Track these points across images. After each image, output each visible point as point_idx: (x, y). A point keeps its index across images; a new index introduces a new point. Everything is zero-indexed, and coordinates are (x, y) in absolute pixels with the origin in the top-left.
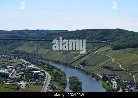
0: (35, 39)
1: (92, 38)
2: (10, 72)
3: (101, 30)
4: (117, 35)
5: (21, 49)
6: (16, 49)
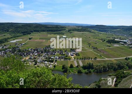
2: (127, 41)
6: (131, 33)
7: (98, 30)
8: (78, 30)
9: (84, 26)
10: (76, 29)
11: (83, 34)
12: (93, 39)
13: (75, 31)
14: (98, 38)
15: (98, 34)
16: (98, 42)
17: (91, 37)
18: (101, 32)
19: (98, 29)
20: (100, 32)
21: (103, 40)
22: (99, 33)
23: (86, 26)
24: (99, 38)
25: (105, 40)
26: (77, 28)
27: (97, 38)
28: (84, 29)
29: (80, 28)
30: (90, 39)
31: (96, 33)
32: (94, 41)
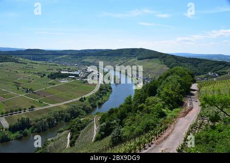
0: (94, 55)
1: (126, 54)
2: (80, 73)
3: (130, 49)
4: (140, 52)
5: (85, 60)
6: (83, 61)
7: (30, 58)
11: (2, 66)
12: (23, 75)
14: (32, 71)
15: (31, 64)
16: (33, 80)
17: (18, 71)
18: (38, 62)
19: (31, 56)
20: (35, 62)
21: (42, 75)
22: (33, 63)
24: (34, 72)
25: (44, 75)
28: (4, 56)
30: (17, 74)
31: (29, 64)
32: (26, 78)
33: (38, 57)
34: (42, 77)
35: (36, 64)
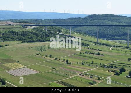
7: (96, 33)
8: (23, 37)
9: (44, 18)
10: (17, 34)
11: (41, 48)
12: (80, 68)
13: (13, 39)
14: (99, 62)
15: (97, 47)
16: (99, 79)
17: (70, 60)
18: (109, 42)
19: (97, 29)
20: (105, 41)
21: (118, 70)
22: (100, 44)
23: (54, 21)
24: (103, 62)
25: (122, 70)
26: (18, 28)
27: (95, 61)
28: (45, 29)
29: (29, 29)
30: (69, 66)
31: (92, 45)
32: (85, 75)
33: (111, 31)
34: (117, 74)
35: (107, 45)
